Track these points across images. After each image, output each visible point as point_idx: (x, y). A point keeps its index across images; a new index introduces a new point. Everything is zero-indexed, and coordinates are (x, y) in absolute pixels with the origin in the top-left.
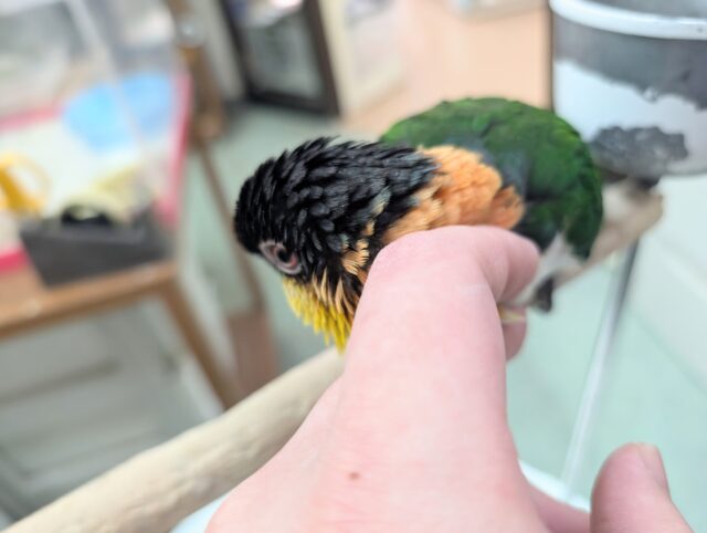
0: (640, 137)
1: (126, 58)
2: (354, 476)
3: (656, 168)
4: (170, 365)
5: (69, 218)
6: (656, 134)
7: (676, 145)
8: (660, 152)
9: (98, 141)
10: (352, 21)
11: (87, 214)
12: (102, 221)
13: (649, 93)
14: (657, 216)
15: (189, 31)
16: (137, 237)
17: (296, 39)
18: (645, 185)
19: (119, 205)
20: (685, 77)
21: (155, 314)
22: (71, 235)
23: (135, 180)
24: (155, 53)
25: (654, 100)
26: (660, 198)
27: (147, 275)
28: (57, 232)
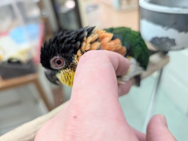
0: (163, 40)
1: (27, 20)
2: (75, 117)
3: (167, 48)
4: (36, 102)
5: (10, 61)
6: (167, 39)
7: (173, 42)
8: (168, 44)
9: (18, 41)
10: (88, 12)
11: (14, 61)
12: (19, 62)
13: (165, 28)
14: (168, 62)
15: (44, 13)
16: (28, 67)
17: (73, 16)
18: (164, 53)
19: (23, 58)
20: (175, 24)
21: (32, 88)
22: (10, 66)
23: (28, 52)
24: (35, 19)
25: (167, 30)
26: (168, 57)
27: (30, 77)
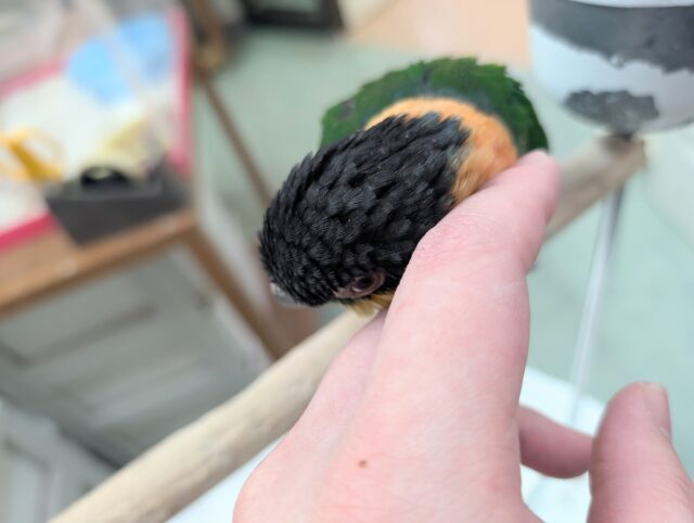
0: (610, 101)
2: (363, 464)
3: (629, 127)
4: (203, 303)
5: (88, 180)
6: (625, 97)
7: (647, 107)
8: (631, 114)
11: (102, 175)
12: (118, 178)
13: (615, 60)
16: (154, 191)
19: (130, 161)
20: (650, 43)
21: (182, 261)
22: (93, 197)
23: (144, 133)
25: (620, 66)
27: (169, 225)
28: (79, 195)
